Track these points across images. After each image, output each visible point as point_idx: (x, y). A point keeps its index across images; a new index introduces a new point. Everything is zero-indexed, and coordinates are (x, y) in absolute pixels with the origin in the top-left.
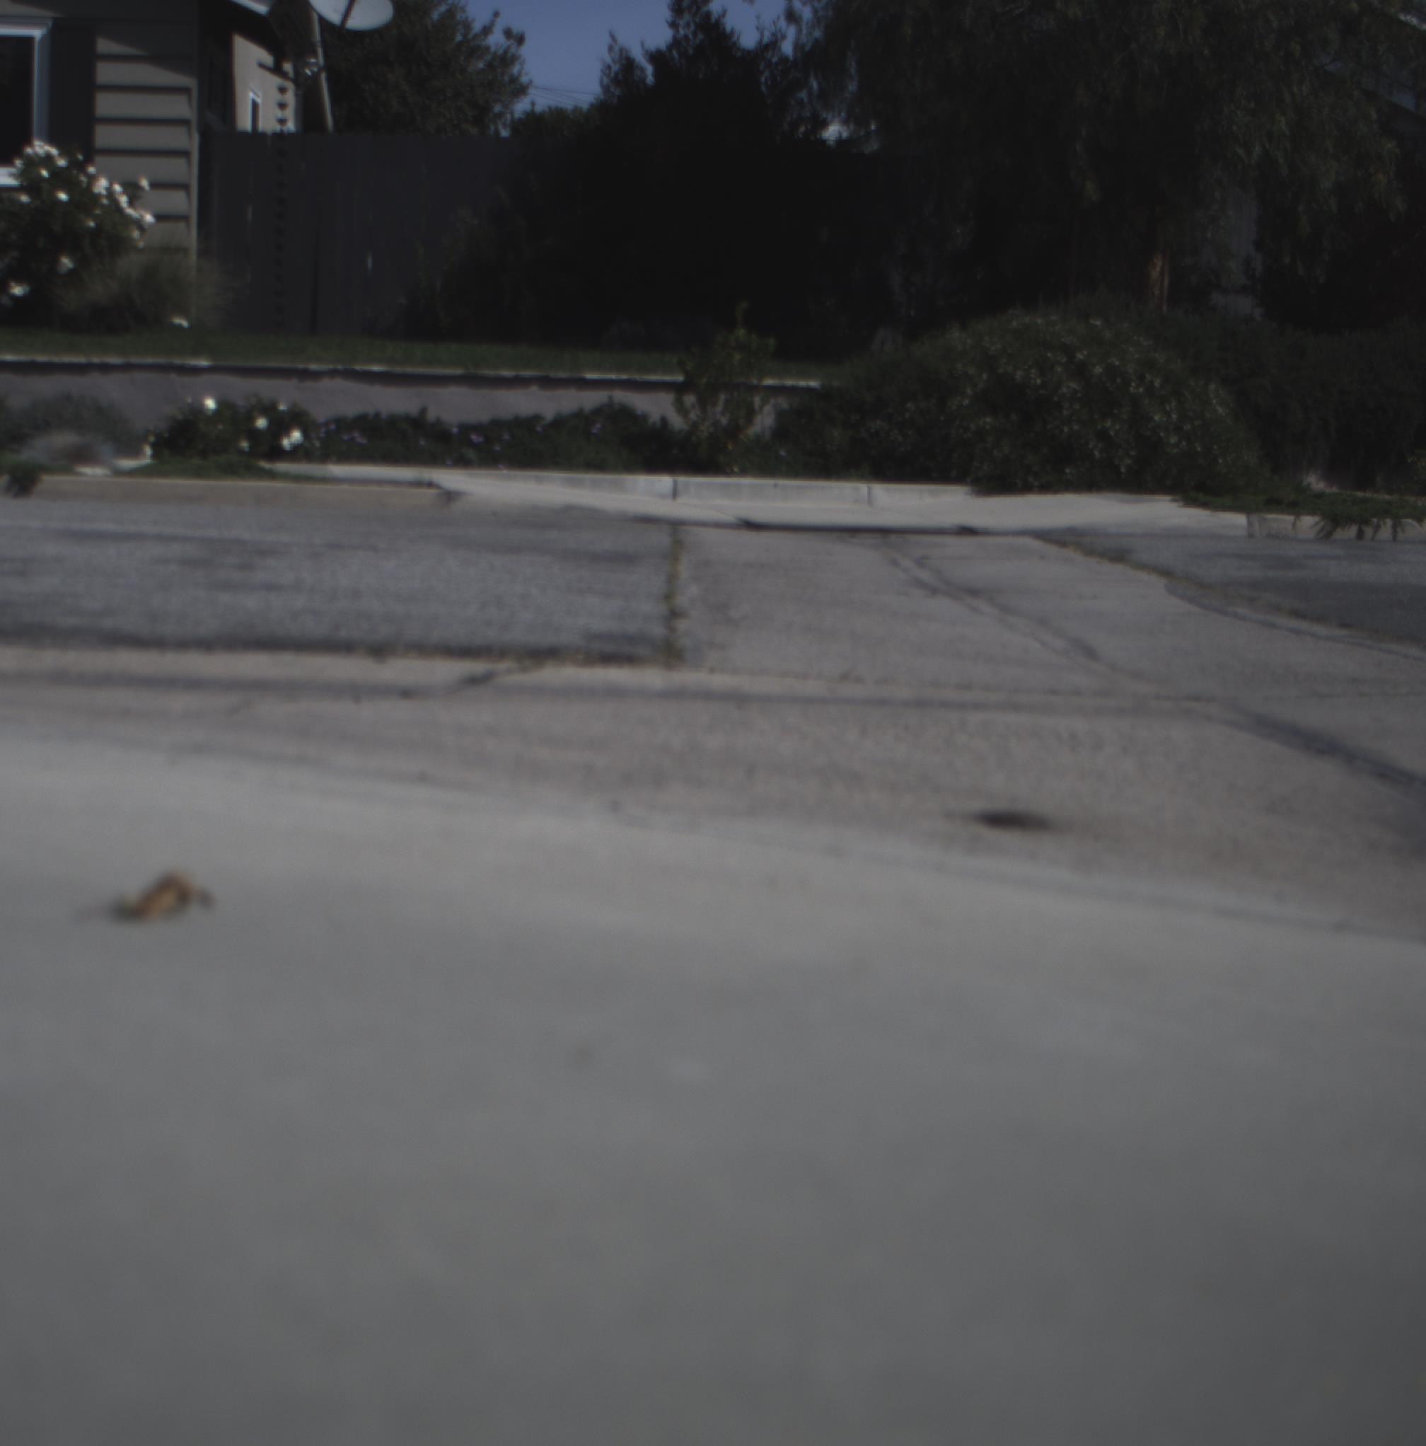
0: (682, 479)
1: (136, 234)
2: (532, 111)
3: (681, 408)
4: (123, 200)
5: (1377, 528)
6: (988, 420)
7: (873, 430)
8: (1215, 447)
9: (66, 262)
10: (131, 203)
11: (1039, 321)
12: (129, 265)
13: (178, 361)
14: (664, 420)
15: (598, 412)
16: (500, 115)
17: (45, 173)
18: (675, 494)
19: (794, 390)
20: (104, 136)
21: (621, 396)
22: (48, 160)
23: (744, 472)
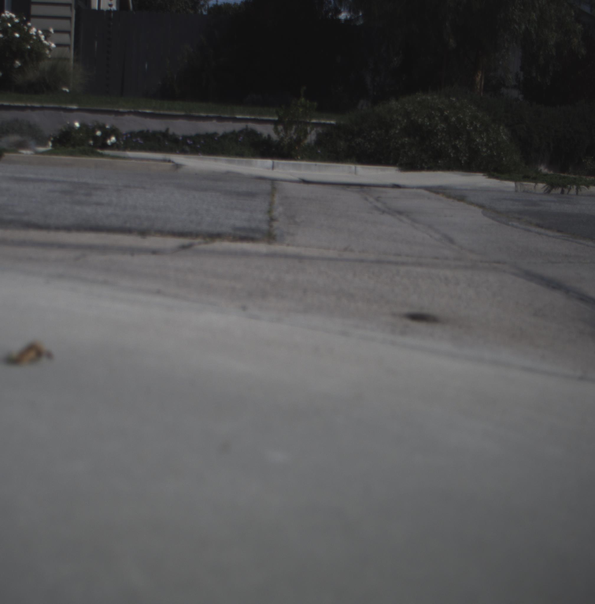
0: (276, 161)
1: (48, 52)
2: (217, 4)
3: (276, 131)
4: (43, 37)
5: (570, 189)
6: (406, 139)
7: (357, 143)
8: (502, 153)
9: (18, 63)
10: (46, 39)
11: (429, 98)
12: (44, 65)
13: (64, 106)
14: (269, 136)
15: (241, 132)
16: (203, 5)
17: (9, 25)
18: (273, 167)
19: (324, 124)
20: (35, 10)
21: (251, 125)
22: (11, 19)
23: (302, 159)
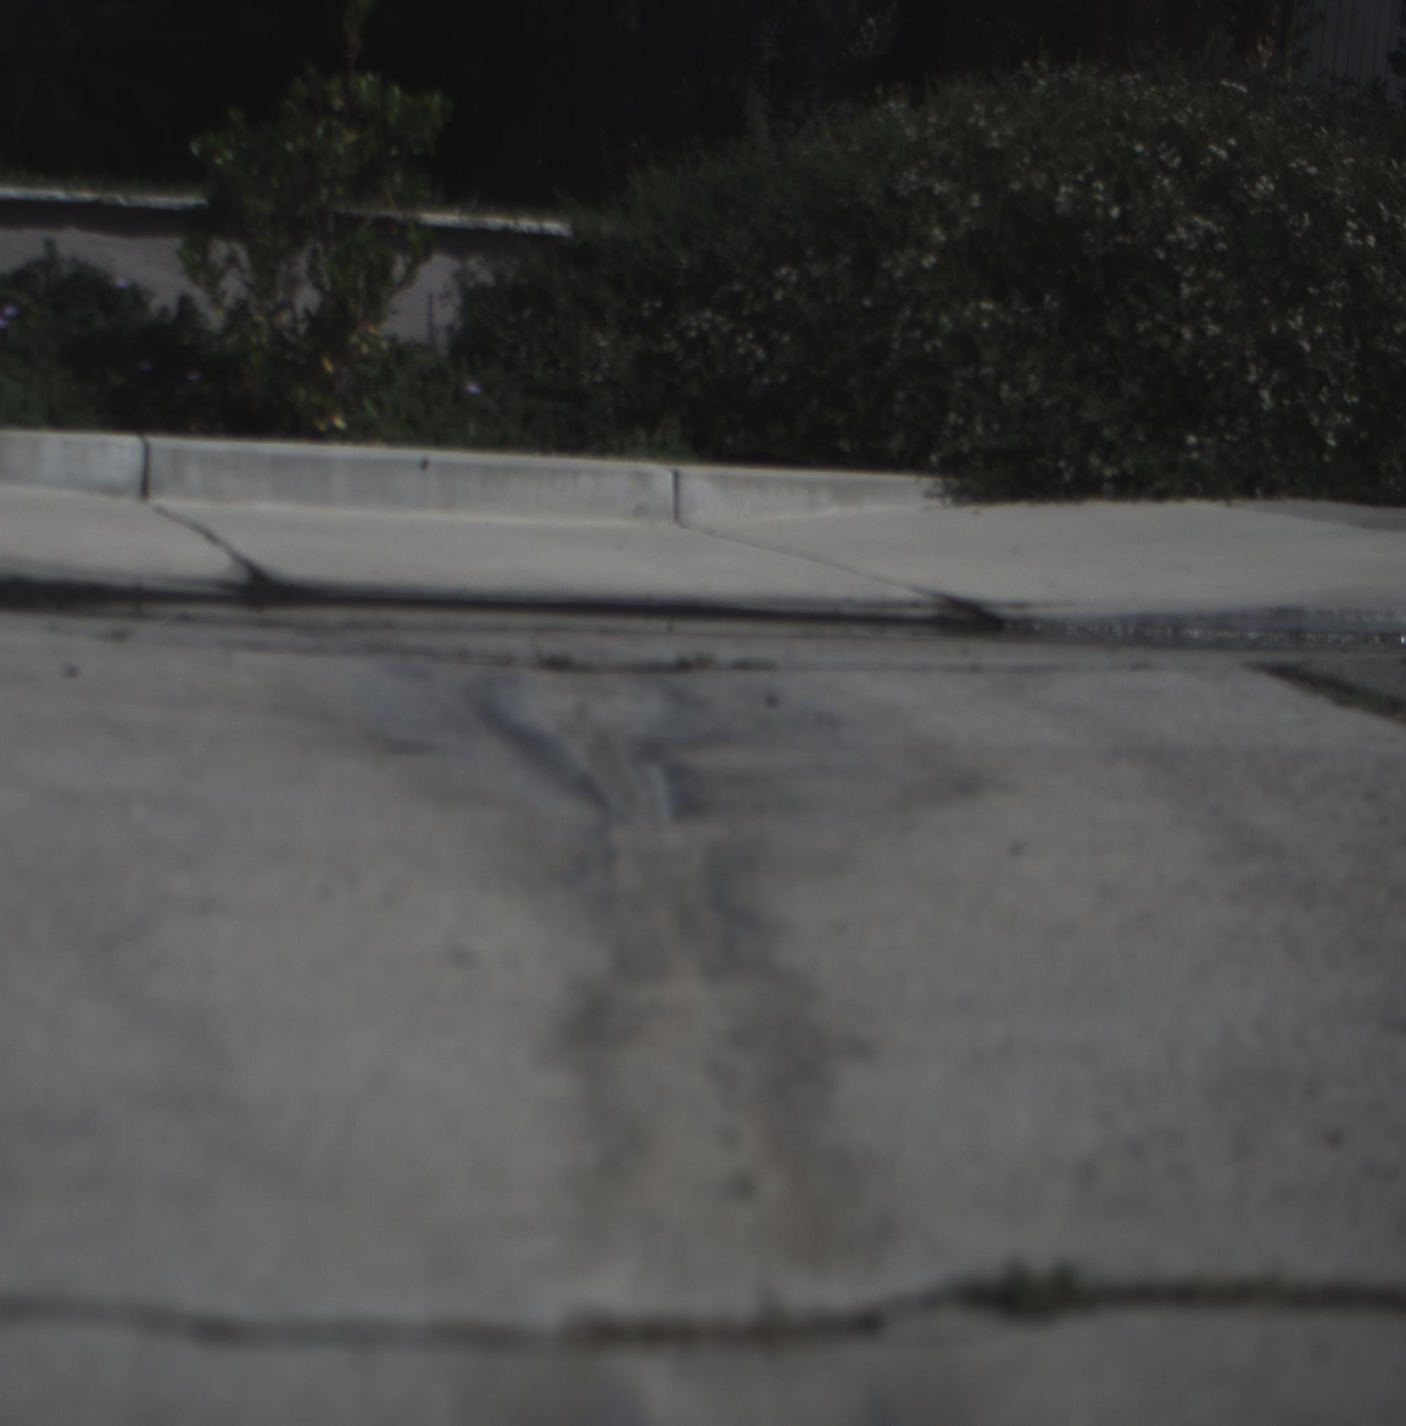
0: (163, 443)
3: (202, 270)
6: (986, 306)
7: (693, 334)
23: (361, 432)
